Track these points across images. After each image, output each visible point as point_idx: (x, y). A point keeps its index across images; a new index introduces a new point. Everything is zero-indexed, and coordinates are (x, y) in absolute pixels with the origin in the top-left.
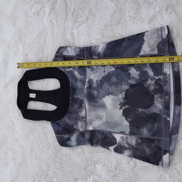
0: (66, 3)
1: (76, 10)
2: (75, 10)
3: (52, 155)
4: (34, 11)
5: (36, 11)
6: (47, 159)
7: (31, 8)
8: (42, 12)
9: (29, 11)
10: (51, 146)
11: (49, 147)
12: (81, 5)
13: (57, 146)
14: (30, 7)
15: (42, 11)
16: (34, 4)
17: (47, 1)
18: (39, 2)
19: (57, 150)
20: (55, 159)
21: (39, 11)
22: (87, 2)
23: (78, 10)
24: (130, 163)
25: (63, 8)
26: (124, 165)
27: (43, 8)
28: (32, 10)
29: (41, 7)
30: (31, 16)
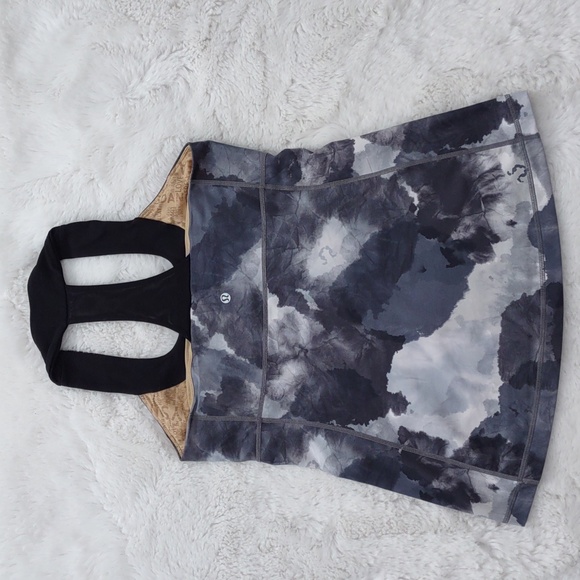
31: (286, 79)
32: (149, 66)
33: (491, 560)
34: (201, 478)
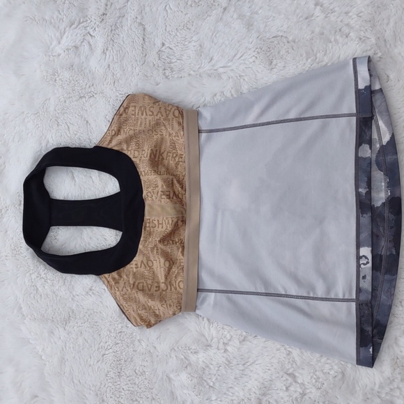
0: (144, 29)
1: (167, 45)
2: (163, 44)
3: (111, 374)
4: (67, 44)
5: (73, 45)
6: (99, 384)
7: (59, 37)
8: (87, 47)
9: (55, 43)
10: (107, 352)
11: (103, 355)
12: (178, 34)
13: (122, 353)
14: (58, 34)
15: (85, 43)
16: (67, 29)
17: (97, 23)
18: (80, 23)
19: (123, 362)
20: (119, 383)
21: (79, 43)
22: (193, 29)
23: (171, 46)
24: (292, 389)
25: (136, 39)
26: (278, 392)
27: (88, 37)
28: (63, 41)
29: (84, 36)
30: (59, 55)
31: (159, 43)
32: (65, 33)
33: (294, 384)
34: (96, 322)
